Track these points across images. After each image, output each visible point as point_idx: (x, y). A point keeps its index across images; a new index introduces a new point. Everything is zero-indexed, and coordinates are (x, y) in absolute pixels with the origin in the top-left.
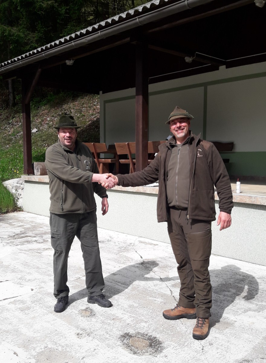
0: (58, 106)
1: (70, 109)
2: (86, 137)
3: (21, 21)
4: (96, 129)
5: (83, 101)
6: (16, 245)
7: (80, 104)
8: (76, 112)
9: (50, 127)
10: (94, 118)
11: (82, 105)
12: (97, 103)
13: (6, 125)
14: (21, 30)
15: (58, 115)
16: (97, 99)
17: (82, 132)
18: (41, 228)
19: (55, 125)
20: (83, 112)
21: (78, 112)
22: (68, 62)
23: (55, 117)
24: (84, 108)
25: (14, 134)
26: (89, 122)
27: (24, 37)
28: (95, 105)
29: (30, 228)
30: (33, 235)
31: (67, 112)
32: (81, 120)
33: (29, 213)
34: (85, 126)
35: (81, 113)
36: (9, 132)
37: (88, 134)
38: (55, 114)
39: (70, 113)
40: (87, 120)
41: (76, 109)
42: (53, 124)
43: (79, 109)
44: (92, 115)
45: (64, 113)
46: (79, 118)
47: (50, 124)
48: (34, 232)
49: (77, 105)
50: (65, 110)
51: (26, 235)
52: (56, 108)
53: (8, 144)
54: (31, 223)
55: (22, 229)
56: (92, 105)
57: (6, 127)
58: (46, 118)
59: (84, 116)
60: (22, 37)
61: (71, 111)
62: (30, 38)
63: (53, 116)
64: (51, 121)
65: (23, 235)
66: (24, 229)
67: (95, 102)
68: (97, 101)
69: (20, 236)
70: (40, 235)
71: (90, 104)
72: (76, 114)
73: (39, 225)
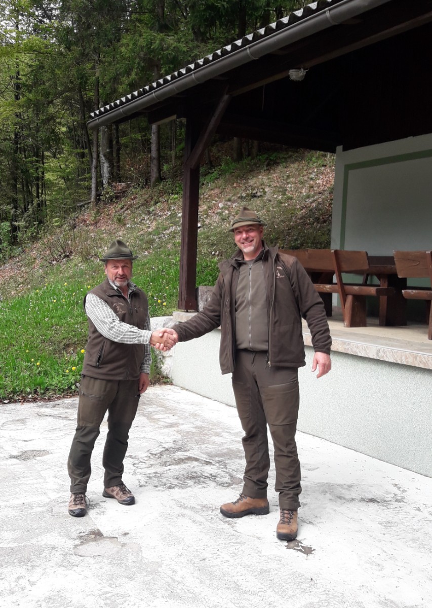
0: (239, 181)
2: (296, 240)
3: (182, 22)
4: (315, 224)
5: (288, 171)
6: (170, 488)
7: (283, 177)
8: (274, 193)
9: (223, 219)
10: (311, 203)
11: (287, 179)
12: (317, 176)
13: (143, 216)
14: (182, 38)
15: (239, 198)
16: (317, 167)
17: (289, 230)
18: (218, 435)
19: (233, 215)
20: (289, 192)
21: (279, 192)
22: (293, 73)
23: (234, 202)
24: (289, 185)
25: (157, 231)
26: (302, 210)
27: (187, 51)
28: (312, 179)
29: (193, 434)
30: (204, 457)
32: (286, 206)
33: (185, 391)
34: (294, 219)
35: (284, 194)
36: (149, 227)
37: (299, 233)
38: (233, 196)
39: (262, 194)
40: (298, 207)
41: (274, 187)
42: (230, 213)
43: (281, 187)
44: (308, 197)
45: (252, 193)
46: (281, 203)
47: (224, 213)
48: (203, 447)
49: (275, 179)
50: (253, 189)
51: (188, 454)
52: (235, 185)
53: (147, 249)
54: (192, 420)
55: (176, 433)
56: (306, 178)
57: (144, 220)
58: (215, 204)
59: (291, 199)
60: (184, 51)
61: (264, 189)
62: (198, 53)
63: (229, 200)
64: (226, 209)
65: (180, 455)
66: (180, 436)
67: (311, 173)
68: (316, 170)
69: (175, 457)
70: (220, 459)
71: (303, 176)
72: (275, 196)
73: (211, 427)
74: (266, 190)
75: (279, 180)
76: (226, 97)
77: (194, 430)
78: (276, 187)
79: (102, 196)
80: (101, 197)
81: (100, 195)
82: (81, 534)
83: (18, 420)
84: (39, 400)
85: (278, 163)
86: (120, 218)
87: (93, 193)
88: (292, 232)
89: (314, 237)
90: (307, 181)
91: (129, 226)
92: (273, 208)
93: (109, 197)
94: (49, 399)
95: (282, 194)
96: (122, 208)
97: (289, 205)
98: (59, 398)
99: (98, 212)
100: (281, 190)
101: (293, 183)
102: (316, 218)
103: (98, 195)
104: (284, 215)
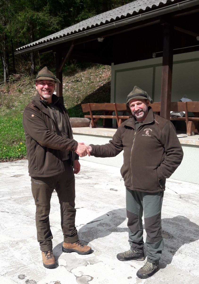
0: (70, 74)
1: (81, 77)
2: (97, 99)
3: (45, 7)
4: (103, 93)
5: (90, 71)
7: (89, 73)
9: (66, 91)
10: (101, 84)
11: (90, 74)
12: (102, 73)
13: (31, 89)
14: (45, 14)
15: (71, 81)
16: (102, 69)
17: (93, 95)
19: (70, 89)
20: (92, 80)
21: (88, 79)
22: (100, 39)
23: (70, 83)
24: (92, 77)
26: (98, 87)
27: (48, 20)
28: (100, 74)
31: (79, 80)
32: (91, 86)
34: (95, 90)
35: (90, 80)
36: (34, 94)
38: (69, 81)
39: (81, 80)
40: (96, 86)
41: (85, 77)
42: (69, 88)
43: (88, 77)
44: (100, 82)
45: (77, 80)
46: (89, 84)
47: (66, 88)
49: (85, 74)
50: (77, 78)
52: (69, 76)
56: (98, 74)
57: (31, 91)
59: (93, 82)
60: (47, 20)
61: (81, 78)
62: (52, 21)
63: (68, 83)
64: (67, 86)
67: (100, 72)
68: (101, 71)
72: (87, 81)
74: (83, 78)
75: (87, 74)
76: (73, 46)
78: (86, 77)
81: (8, 79)
83: (5, 167)
84: (8, 161)
85: (86, 67)
86: (20, 90)
87: (5, 79)
91: (24, 93)
92: (86, 86)
93: (12, 81)
94: (12, 161)
96: (19, 86)
98: (15, 160)
99: (8, 87)
100: (88, 78)
101: (93, 76)
102: (103, 90)
104: (91, 89)
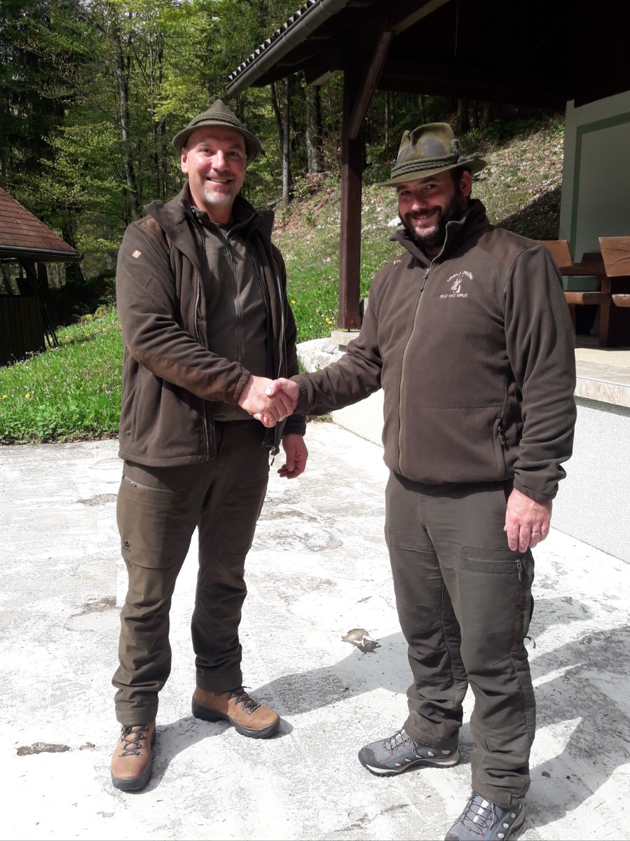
4: (551, 213)
5: (524, 144)
7: (517, 152)
8: (502, 173)
10: (550, 185)
11: (522, 156)
17: (514, 222)
18: (348, 485)
20: (522, 172)
21: (509, 171)
24: (524, 163)
26: (535, 195)
28: (555, 153)
29: (318, 481)
30: (312, 512)
32: (514, 191)
34: (522, 207)
35: (516, 175)
37: (527, 226)
39: (486, 176)
41: (504, 166)
43: (512, 166)
44: (546, 177)
46: (509, 187)
48: (319, 499)
49: (507, 155)
51: (294, 507)
53: (330, 255)
54: (327, 465)
56: (547, 153)
59: (523, 180)
61: (489, 170)
65: (283, 508)
67: (555, 146)
69: (274, 510)
70: (330, 516)
71: (544, 150)
72: (503, 178)
73: (345, 475)
74: (492, 171)
75: (512, 157)
76: (387, 36)
77: (321, 478)
78: (507, 165)
79: (295, 191)
80: (294, 193)
81: (292, 191)
82: (91, 602)
85: (514, 134)
86: (311, 218)
87: (285, 188)
88: (518, 225)
89: (548, 231)
90: (548, 156)
91: (319, 227)
92: (497, 194)
93: (303, 193)
95: (512, 175)
96: (316, 206)
97: (518, 188)
99: (289, 210)
100: (512, 169)
101: (529, 160)
102: (553, 205)
103: (290, 190)
104: (510, 203)
